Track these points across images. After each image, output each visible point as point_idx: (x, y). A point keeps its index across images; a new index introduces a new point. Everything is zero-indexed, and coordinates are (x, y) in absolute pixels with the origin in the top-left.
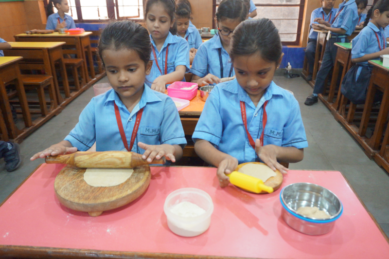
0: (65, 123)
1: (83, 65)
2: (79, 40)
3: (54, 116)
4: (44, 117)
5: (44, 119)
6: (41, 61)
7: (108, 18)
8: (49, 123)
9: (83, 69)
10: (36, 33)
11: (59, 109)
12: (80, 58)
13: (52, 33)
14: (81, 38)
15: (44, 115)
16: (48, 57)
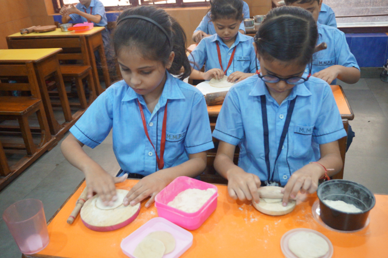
0: (57, 165)
1: (91, 73)
2: (85, 40)
3: (46, 151)
4: (29, 157)
5: (29, 160)
6: (24, 80)
7: (129, 4)
8: (36, 165)
9: (92, 79)
10: (33, 31)
11: (54, 141)
12: (87, 64)
13: (53, 30)
14: (87, 37)
15: (29, 154)
16: (34, 74)
